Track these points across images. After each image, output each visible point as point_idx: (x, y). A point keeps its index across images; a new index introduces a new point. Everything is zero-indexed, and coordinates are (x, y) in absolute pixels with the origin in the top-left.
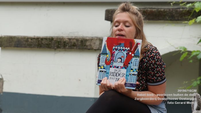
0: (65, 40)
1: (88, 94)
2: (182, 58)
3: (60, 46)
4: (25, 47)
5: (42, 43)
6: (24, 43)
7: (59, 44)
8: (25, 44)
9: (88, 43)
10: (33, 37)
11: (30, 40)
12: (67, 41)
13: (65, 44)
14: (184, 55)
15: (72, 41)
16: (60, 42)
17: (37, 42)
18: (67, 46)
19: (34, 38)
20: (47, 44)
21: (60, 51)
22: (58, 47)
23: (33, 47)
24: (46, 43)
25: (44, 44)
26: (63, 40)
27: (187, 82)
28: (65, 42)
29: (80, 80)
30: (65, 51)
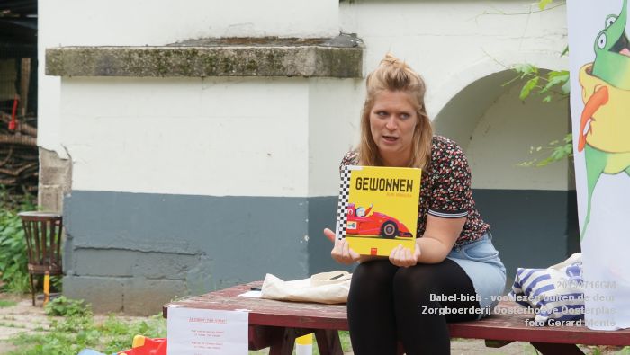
0: (226, 55)
1: (292, 189)
2: (524, 93)
3: (214, 69)
4: (125, 74)
5: (169, 64)
6: (122, 63)
7: (212, 66)
8: (124, 68)
9: (286, 62)
10: (145, 48)
11: (136, 57)
12: (234, 56)
13: (227, 66)
14: (531, 84)
15: (244, 55)
16: (216, 59)
17: (156, 60)
18: (232, 69)
19: (147, 52)
20: (181, 66)
21: (215, 83)
22: (210, 73)
23: (146, 74)
24: (179, 63)
25: (174, 65)
26: (223, 53)
27: (539, 149)
28: (226, 60)
29: (269, 155)
30: (229, 81)
